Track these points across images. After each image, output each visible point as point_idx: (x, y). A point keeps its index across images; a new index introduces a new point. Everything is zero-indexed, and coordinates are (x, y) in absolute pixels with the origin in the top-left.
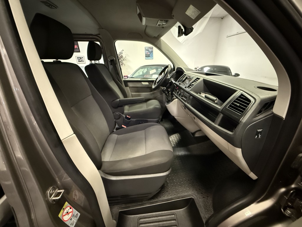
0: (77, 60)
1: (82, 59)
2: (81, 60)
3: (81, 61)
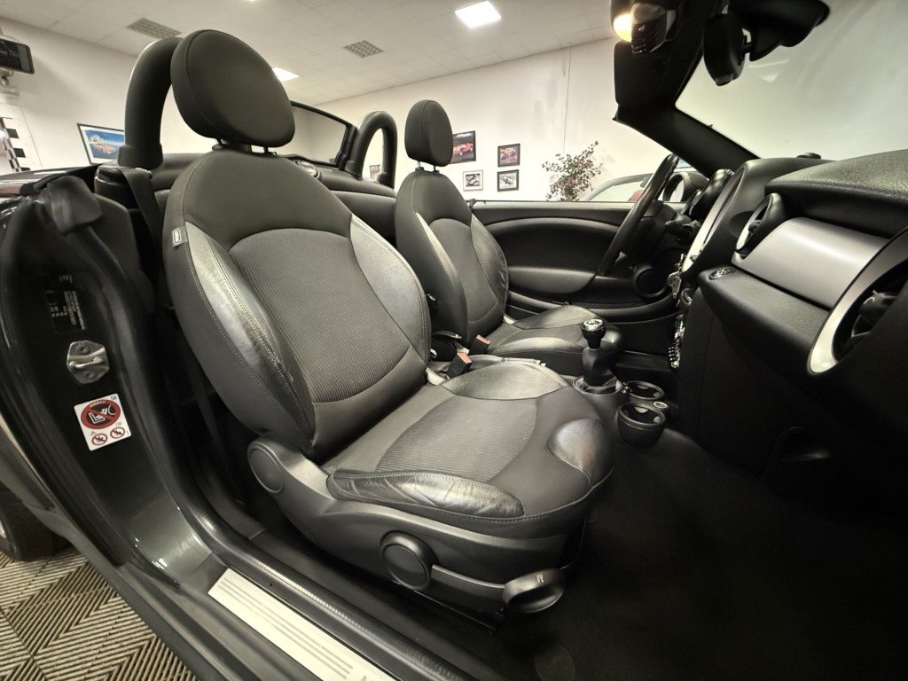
0: (466, 183)
1: (477, 178)
2: (472, 182)
3: (472, 185)
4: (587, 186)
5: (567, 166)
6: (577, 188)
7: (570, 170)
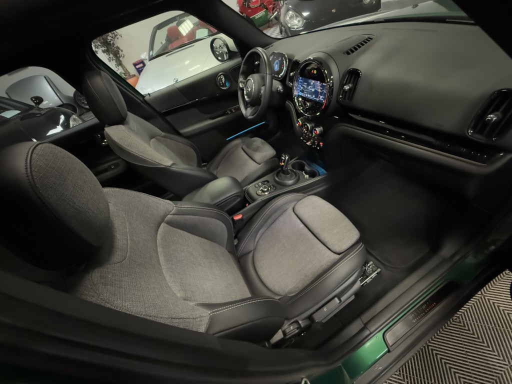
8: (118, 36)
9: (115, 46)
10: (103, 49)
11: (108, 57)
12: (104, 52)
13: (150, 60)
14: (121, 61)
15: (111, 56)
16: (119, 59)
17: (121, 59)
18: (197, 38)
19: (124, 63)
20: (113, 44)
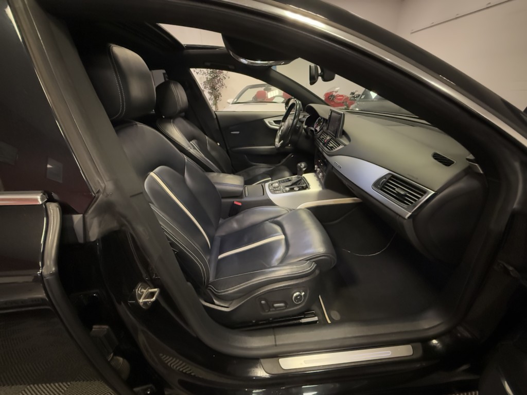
4: (222, 85)
5: (209, 72)
6: (217, 86)
7: (212, 75)
8: (224, 87)
9: (219, 92)
10: (210, 91)
11: (210, 97)
12: (209, 93)
13: (232, 104)
14: (217, 102)
15: (213, 97)
16: (216, 101)
17: (218, 101)
18: (273, 101)
19: (218, 105)
20: (218, 90)
